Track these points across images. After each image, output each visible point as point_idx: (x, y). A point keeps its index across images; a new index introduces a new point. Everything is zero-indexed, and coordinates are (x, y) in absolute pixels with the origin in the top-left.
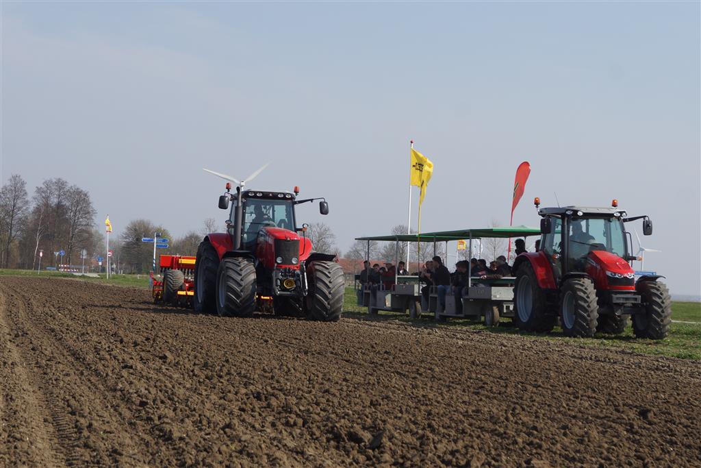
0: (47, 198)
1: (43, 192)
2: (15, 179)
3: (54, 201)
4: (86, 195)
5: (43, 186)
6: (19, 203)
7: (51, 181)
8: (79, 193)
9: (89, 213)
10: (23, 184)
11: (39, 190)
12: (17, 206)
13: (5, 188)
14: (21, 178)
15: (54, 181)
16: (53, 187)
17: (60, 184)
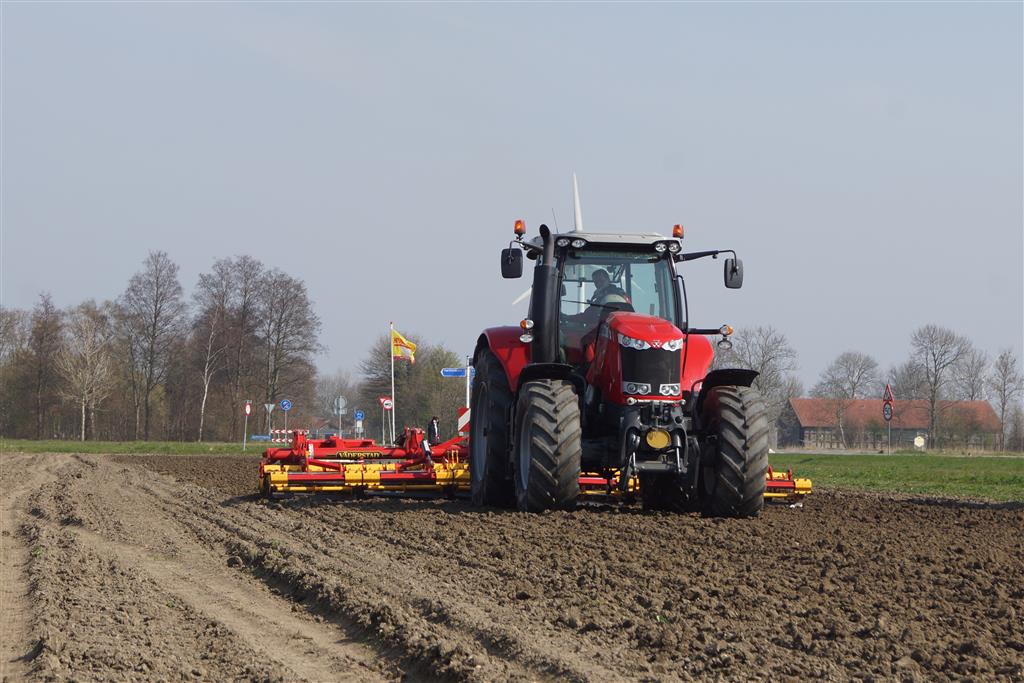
0: (222, 297)
1: (213, 285)
2: (158, 261)
3: (235, 300)
4: (298, 287)
5: (213, 273)
6: (167, 310)
7: (228, 263)
8: (284, 283)
9: (305, 323)
10: (173, 270)
11: (205, 281)
12: (163, 314)
13: (137, 279)
14: (169, 258)
15: (235, 260)
16: (233, 274)
17: (247, 268)
